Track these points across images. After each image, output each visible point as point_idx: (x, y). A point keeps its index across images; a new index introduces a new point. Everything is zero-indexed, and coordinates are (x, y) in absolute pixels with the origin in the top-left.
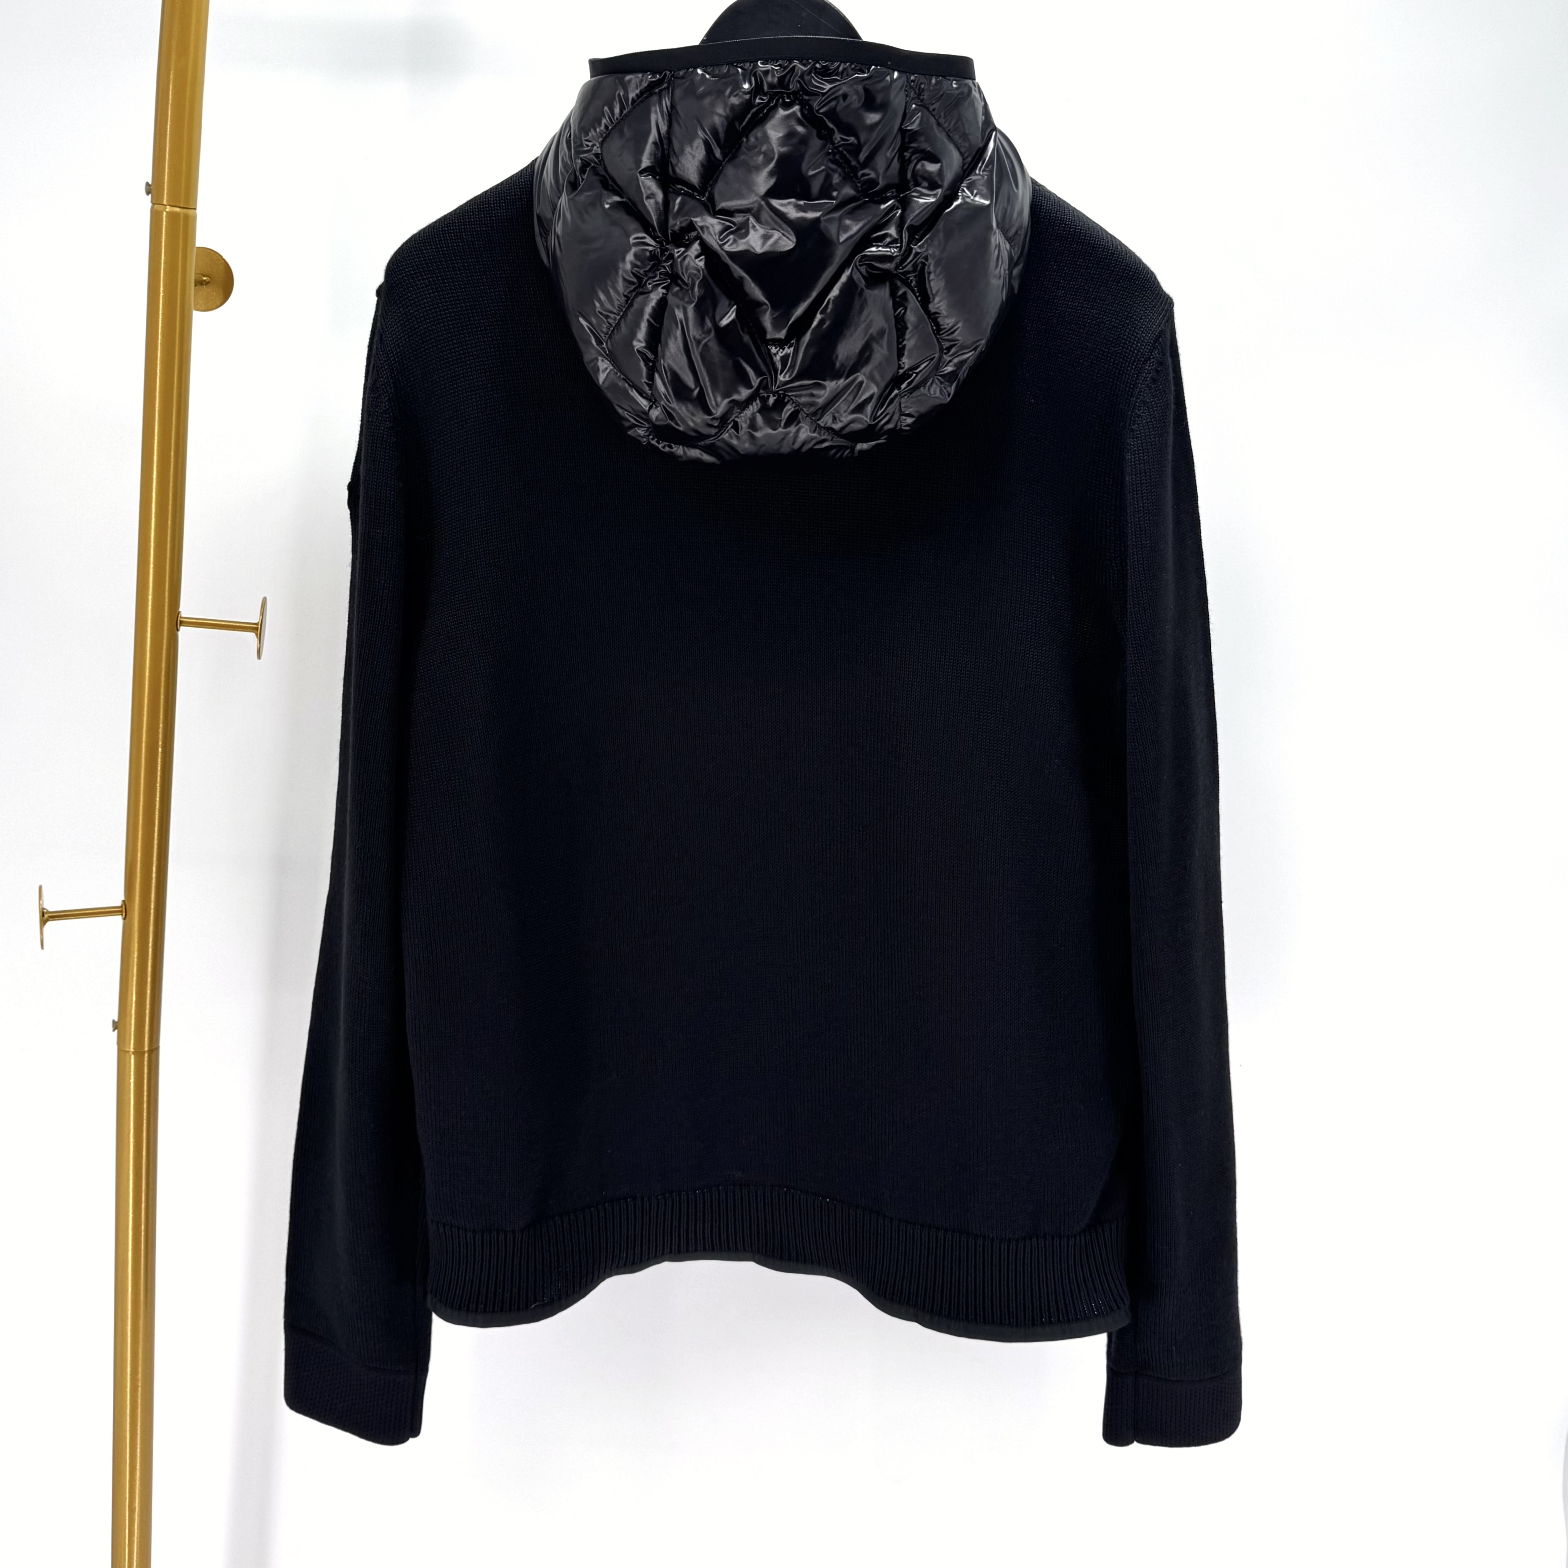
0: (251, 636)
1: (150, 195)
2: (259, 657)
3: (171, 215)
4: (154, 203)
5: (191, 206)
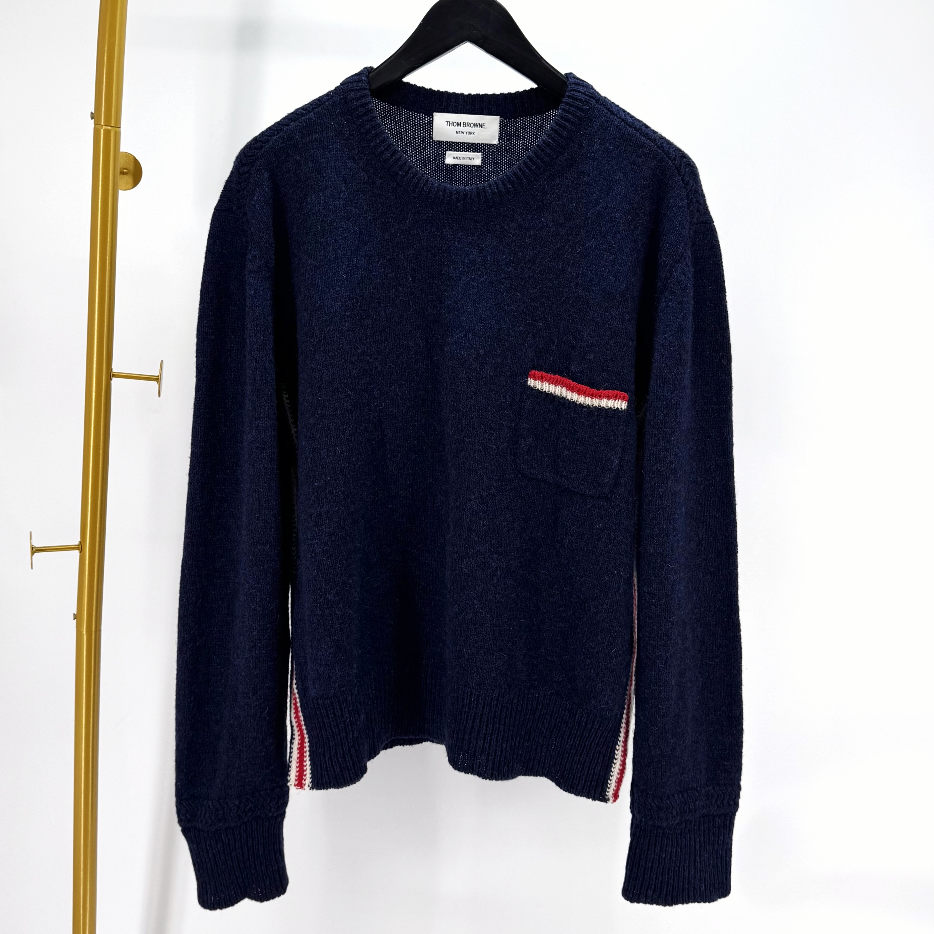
0: (155, 384)
1: (93, 120)
2: (159, 396)
3: (106, 131)
4: (95, 124)
5: (118, 126)
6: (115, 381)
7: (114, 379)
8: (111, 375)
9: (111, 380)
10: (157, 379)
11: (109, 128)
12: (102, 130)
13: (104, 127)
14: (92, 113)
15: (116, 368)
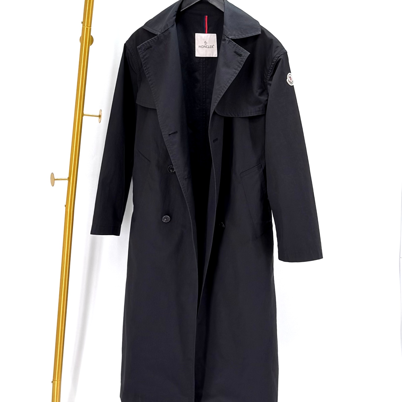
0: (98, 118)
1: (82, 24)
2: (100, 123)
3: (86, 28)
4: (83, 26)
5: (90, 26)
6: (84, 117)
7: (84, 116)
8: (83, 115)
9: (83, 116)
10: (100, 116)
11: (88, 27)
12: (85, 28)
13: (86, 27)
14: (82, 22)
15: (85, 112)
